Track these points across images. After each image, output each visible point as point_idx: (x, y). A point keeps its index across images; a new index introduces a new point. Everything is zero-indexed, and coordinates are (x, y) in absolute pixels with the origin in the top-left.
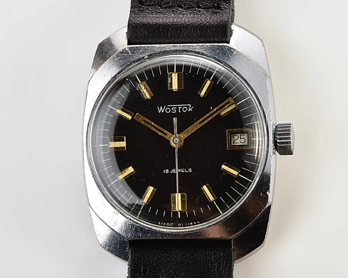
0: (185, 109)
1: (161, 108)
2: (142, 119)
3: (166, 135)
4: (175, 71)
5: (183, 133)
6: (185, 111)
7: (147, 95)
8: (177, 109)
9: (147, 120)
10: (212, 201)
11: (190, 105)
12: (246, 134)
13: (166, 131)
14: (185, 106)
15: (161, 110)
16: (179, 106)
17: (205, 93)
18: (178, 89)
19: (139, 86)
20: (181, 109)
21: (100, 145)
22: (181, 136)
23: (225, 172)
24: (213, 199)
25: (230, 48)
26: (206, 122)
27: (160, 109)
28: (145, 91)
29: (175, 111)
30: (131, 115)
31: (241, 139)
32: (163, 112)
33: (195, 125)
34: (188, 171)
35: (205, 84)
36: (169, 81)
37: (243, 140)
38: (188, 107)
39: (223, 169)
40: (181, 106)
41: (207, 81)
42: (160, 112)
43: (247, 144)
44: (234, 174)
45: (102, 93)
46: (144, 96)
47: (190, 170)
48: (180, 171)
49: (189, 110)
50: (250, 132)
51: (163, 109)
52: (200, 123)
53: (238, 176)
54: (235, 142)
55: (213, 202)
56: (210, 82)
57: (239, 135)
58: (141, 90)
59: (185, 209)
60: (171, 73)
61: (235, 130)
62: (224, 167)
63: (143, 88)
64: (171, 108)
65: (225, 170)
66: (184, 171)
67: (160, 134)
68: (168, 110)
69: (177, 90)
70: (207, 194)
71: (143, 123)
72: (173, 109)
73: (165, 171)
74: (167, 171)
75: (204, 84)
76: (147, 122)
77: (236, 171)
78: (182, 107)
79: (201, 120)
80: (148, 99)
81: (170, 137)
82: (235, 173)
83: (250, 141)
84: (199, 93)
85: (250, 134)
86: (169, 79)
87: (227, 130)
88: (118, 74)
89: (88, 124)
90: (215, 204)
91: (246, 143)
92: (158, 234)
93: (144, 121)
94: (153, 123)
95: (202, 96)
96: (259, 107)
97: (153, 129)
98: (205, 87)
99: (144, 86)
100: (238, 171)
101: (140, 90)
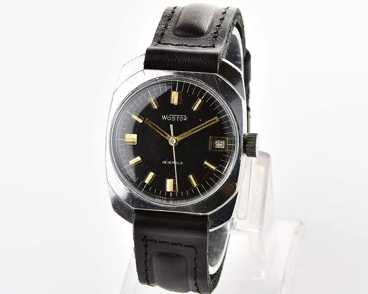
0: (181, 119)
1: (165, 116)
2: (150, 124)
3: (166, 136)
4: (177, 90)
5: (179, 136)
6: (181, 120)
7: (155, 106)
8: (176, 118)
9: (154, 124)
11: (185, 116)
12: (224, 141)
13: (166, 133)
14: (182, 116)
15: (164, 118)
16: (177, 116)
17: (197, 108)
18: (178, 104)
19: (150, 99)
20: (179, 118)
21: (119, 139)
22: (178, 139)
23: (206, 167)
24: (197, 185)
25: (217, 78)
26: (196, 131)
28: (154, 103)
30: (142, 119)
31: (220, 143)
33: (189, 133)
34: (180, 163)
36: (172, 97)
37: (221, 145)
38: (184, 117)
40: (179, 116)
41: (199, 99)
42: (163, 119)
44: (212, 169)
46: (153, 107)
47: (182, 163)
49: (184, 120)
50: (227, 139)
52: (192, 132)
53: (216, 170)
54: (216, 145)
55: (196, 187)
56: (201, 101)
57: (219, 141)
58: (151, 102)
59: (176, 191)
60: (173, 91)
61: (216, 137)
62: (206, 163)
63: (153, 101)
64: (171, 117)
65: (207, 165)
66: (177, 163)
67: (162, 135)
68: (169, 118)
70: (192, 182)
71: (150, 126)
72: (173, 118)
73: (164, 162)
74: (165, 162)
75: (197, 102)
76: (153, 126)
77: (215, 167)
78: (180, 117)
79: (193, 129)
80: (156, 109)
81: (169, 138)
82: (214, 168)
83: (227, 146)
84: (192, 108)
85: (227, 141)
87: (210, 137)
90: (198, 189)
91: (224, 147)
92: (155, 207)
93: (152, 124)
94: (157, 127)
95: (194, 110)
96: (235, 122)
97: (157, 131)
98: (197, 104)
99: (154, 99)
100: (216, 167)
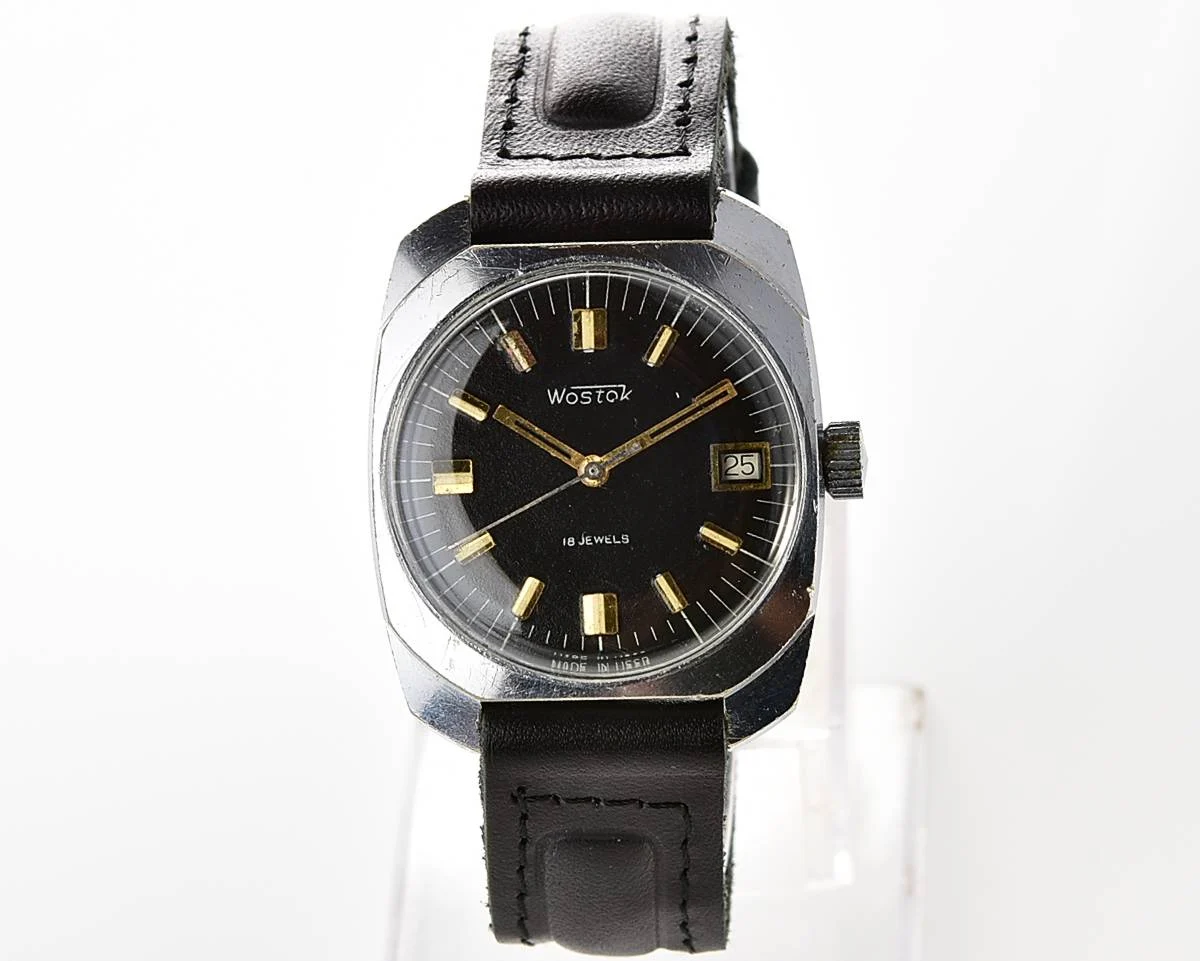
0: (612, 396)
1: (556, 393)
2: (509, 419)
3: (569, 456)
4: (588, 305)
5: (610, 454)
6: (612, 401)
7: (521, 363)
8: (594, 396)
9: (523, 421)
10: (677, 611)
11: (624, 386)
12: (756, 455)
13: (567, 448)
14: (613, 389)
15: (555, 397)
16: (598, 389)
17: (660, 358)
18: (595, 350)
19: (502, 342)
20: (603, 396)
22: (606, 462)
23: (708, 544)
24: (681, 606)
25: (716, 253)
26: (666, 434)
27: (552, 395)
28: (517, 352)
29: (588, 400)
30: (484, 409)
31: (742, 464)
32: (559, 402)
33: (641, 440)
34: (621, 540)
35: (660, 335)
36: (575, 330)
37: (748, 469)
38: (619, 391)
39: (703, 536)
40: (603, 389)
41: (664, 329)
42: (552, 402)
43: (758, 478)
44: (728, 549)
45: (415, 360)
46: (516, 365)
47: (626, 539)
48: (601, 541)
49: (622, 398)
50: (766, 449)
51: (560, 395)
52: (653, 436)
53: (739, 552)
54: (730, 472)
55: (679, 613)
56: (671, 332)
57: (739, 456)
58: (508, 351)
59: (615, 630)
60: (577, 310)
61: (730, 446)
62: (705, 531)
63: (513, 345)
64: (579, 392)
65: (708, 538)
66: (612, 540)
67: (554, 453)
68: (572, 398)
69: (592, 351)
70: (666, 596)
71: (513, 427)
72: (585, 395)
73: (567, 541)
74: (571, 542)
75: (656, 337)
76: (522, 426)
77: (734, 540)
78: (606, 390)
79: (655, 428)
80: (524, 372)
81: (579, 462)
82: (732, 545)
83: (767, 471)
84: (645, 358)
85: (766, 455)
86: (575, 324)
87: (711, 446)
88: (454, 314)
89: (385, 433)
90: (685, 617)
91: (756, 475)
92: (553, 688)
93: (517, 423)
94: (536, 429)
95: (651, 365)
96: (788, 391)
97: (537, 442)
98: (659, 343)
99: (516, 340)
100: (738, 542)
101: (504, 350)
